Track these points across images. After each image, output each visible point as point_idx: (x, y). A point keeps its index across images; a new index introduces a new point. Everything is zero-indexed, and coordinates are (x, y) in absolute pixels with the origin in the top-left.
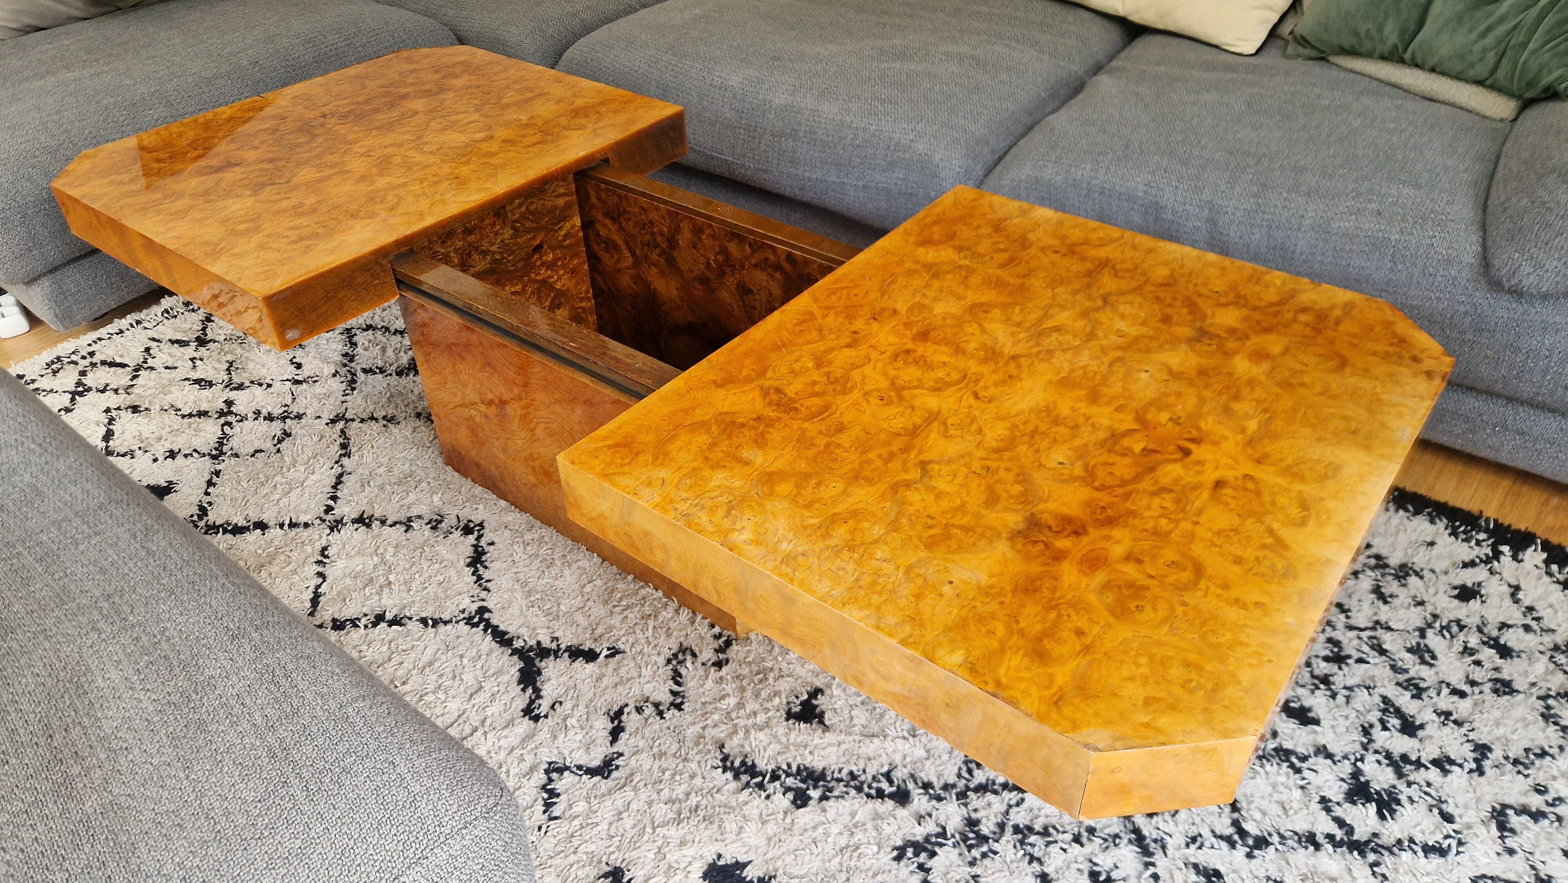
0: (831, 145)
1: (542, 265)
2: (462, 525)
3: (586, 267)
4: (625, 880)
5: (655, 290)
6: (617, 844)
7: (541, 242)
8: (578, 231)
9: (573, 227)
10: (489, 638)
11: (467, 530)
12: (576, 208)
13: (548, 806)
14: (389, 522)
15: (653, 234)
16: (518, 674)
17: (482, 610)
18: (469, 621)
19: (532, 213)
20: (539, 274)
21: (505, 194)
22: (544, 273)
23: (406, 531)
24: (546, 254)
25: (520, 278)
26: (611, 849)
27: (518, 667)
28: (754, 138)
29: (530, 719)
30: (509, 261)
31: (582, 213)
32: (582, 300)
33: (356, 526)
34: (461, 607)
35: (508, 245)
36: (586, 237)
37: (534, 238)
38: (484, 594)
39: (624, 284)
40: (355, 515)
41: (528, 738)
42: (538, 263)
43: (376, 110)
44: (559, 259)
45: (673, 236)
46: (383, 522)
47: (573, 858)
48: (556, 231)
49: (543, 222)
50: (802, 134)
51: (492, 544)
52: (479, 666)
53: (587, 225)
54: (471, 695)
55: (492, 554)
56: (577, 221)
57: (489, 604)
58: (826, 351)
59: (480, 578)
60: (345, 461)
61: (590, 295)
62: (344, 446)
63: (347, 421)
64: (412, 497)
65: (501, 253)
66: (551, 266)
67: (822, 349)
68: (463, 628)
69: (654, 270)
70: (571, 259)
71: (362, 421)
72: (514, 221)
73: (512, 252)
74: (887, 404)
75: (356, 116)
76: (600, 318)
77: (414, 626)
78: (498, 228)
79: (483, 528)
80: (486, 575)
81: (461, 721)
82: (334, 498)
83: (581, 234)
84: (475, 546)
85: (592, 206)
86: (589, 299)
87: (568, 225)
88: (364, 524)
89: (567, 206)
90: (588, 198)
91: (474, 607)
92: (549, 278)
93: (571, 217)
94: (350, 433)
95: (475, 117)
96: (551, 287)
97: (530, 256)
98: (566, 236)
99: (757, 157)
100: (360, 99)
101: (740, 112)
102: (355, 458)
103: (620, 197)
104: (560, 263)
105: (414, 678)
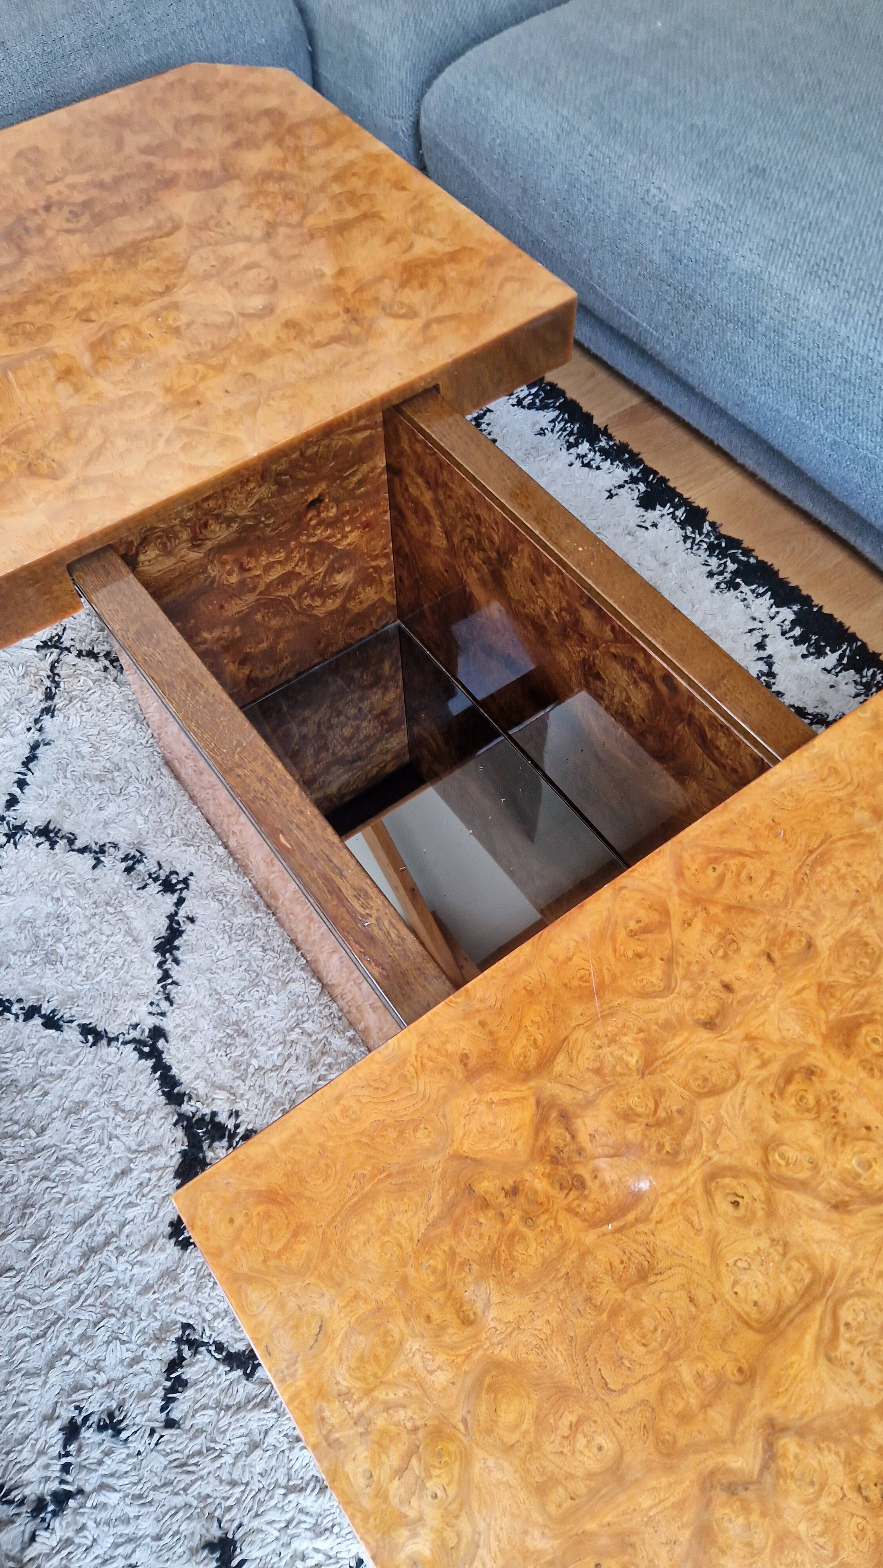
0: (804, 364)
1: (319, 524)
2: (163, 875)
3: (387, 517)
4: (234, 1563)
5: (471, 594)
6: (237, 1495)
7: (320, 495)
8: (381, 474)
9: (373, 470)
10: (156, 1084)
11: (168, 887)
12: (382, 443)
13: (168, 1401)
14: (78, 844)
15: (478, 532)
16: (178, 1156)
17: (158, 1033)
18: (138, 1043)
19: (310, 460)
20: (314, 535)
21: (260, 458)
22: (321, 534)
23: (94, 867)
24: (328, 509)
25: (284, 545)
26: (230, 1502)
27: (180, 1148)
28: (687, 307)
29: (177, 1243)
30: (268, 526)
31: (388, 453)
32: (376, 558)
33: (39, 840)
34: (135, 1020)
35: (267, 505)
36: (389, 481)
37: (310, 491)
38: (164, 1005)
39: (433, 564)
40: (40, 823)
41: (170, 1274)
42: (313, 522)
43: (123, 209)
44: (347, 512)
45: (506, 554)
46: (71, 842)
47: (179, 1501)
48: (347, 478)
49: (326, 470)
50: (761, 329)
51: (192, 920)
52: (134, 1129)
53: (393, 470)
54: (117, 1176)
55: (190, 934)
56: (381, 462)
57: (166, 1024)
58: (667, 1025)
59: (166, 975)
60: (47, 720)
61: (389, 550)
62: (49, 696)
63: (62, 650)
64: (111, 809)
65: (255, 517)
66: (332, 523)
67: (662, 1015)
68: (129, 1053)
69: (475, 575)
70: (365, 510)
71: (80, 654)
72: (281, 474)
73: (274, 514)
74: (740, 1220)
75: (94, 217)
76: (399, 579)
77: (72, 1034)
78: (252, 485)
79: (187, 887)
80: (176, 972)
81: (93, 1220)
82: (22, 784)
83: (385, 477)
84: (172, 917)
85: (402, 452)
86: (386, 556)
87: (365, 468)
88: (49, 839)
89: (370, 442)
90: (398, 441)
91: (150, 1022)
92: (328, 538)
93: (371, 457)
94: (62, 670)
95: (259, 253)
96: (331, 548)
97: (300, 516)
98: (360, 483)
99: (683, 337)
100: (107, 176)
101: (675, 259)
102: (59, 717)
103: (441, 465)
104: (346, 518)
105: (57, 1124)
